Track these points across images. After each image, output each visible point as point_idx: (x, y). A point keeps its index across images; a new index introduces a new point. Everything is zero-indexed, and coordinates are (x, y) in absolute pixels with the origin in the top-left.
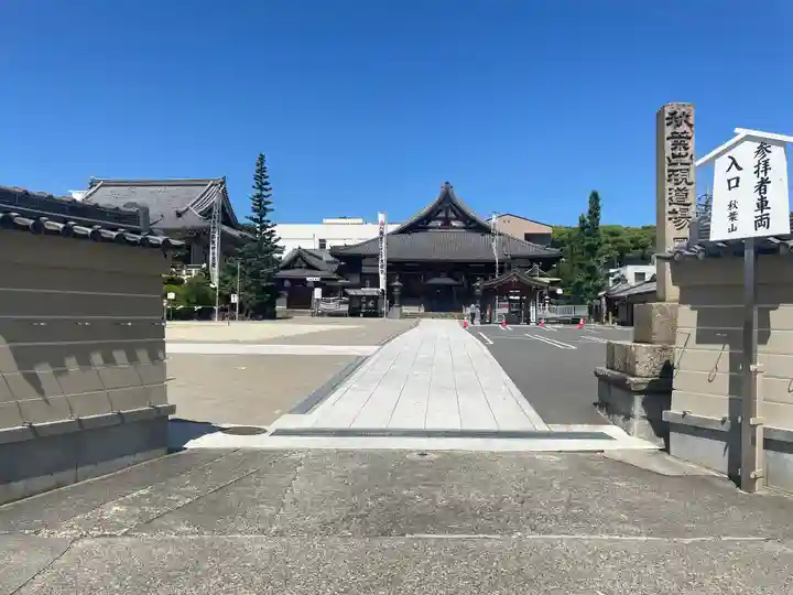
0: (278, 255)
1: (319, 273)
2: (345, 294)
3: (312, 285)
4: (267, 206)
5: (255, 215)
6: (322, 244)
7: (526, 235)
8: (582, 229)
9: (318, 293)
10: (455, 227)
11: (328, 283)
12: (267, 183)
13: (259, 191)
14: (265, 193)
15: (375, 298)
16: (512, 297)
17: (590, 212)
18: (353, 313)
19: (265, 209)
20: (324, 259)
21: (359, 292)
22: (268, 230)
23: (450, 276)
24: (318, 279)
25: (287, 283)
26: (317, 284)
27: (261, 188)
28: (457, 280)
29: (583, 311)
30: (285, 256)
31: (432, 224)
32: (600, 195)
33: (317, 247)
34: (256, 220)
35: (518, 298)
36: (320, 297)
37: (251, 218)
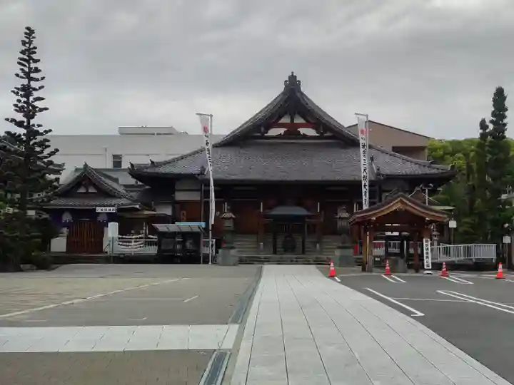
0: (52, 177)
1: (114, 201)
2: (153, 231)
3: (105, 218)
4: (38, 104)
5: (20, 117)
6: (117, 161)
7: (393, 148)
8: (483, 136)
9: (112, 230)
10: (305, 136)
11: (128, 215)
12: (37, 70)
13: (25, 82)
14: (33, 84)
15: (195, 236)
16: (389, 233)
17: (494, 114)
18: (165, 258)
19: (34, 107)
20: (120, 182)
21: (173, 227)
22: (39, 138)
23: (299, 204)
24: (113, 210)
25: (67, 217)
26: (111, 217)
27: (27, 75)
28: (308, 209)
29: (487, 251)
30: (65, 177)
31: (273, 132)
32: (506, 93)
33: (110, 165)
34: (20, 124)
35: (396, 234)
36: (116, 235)
37: (13, 120)
